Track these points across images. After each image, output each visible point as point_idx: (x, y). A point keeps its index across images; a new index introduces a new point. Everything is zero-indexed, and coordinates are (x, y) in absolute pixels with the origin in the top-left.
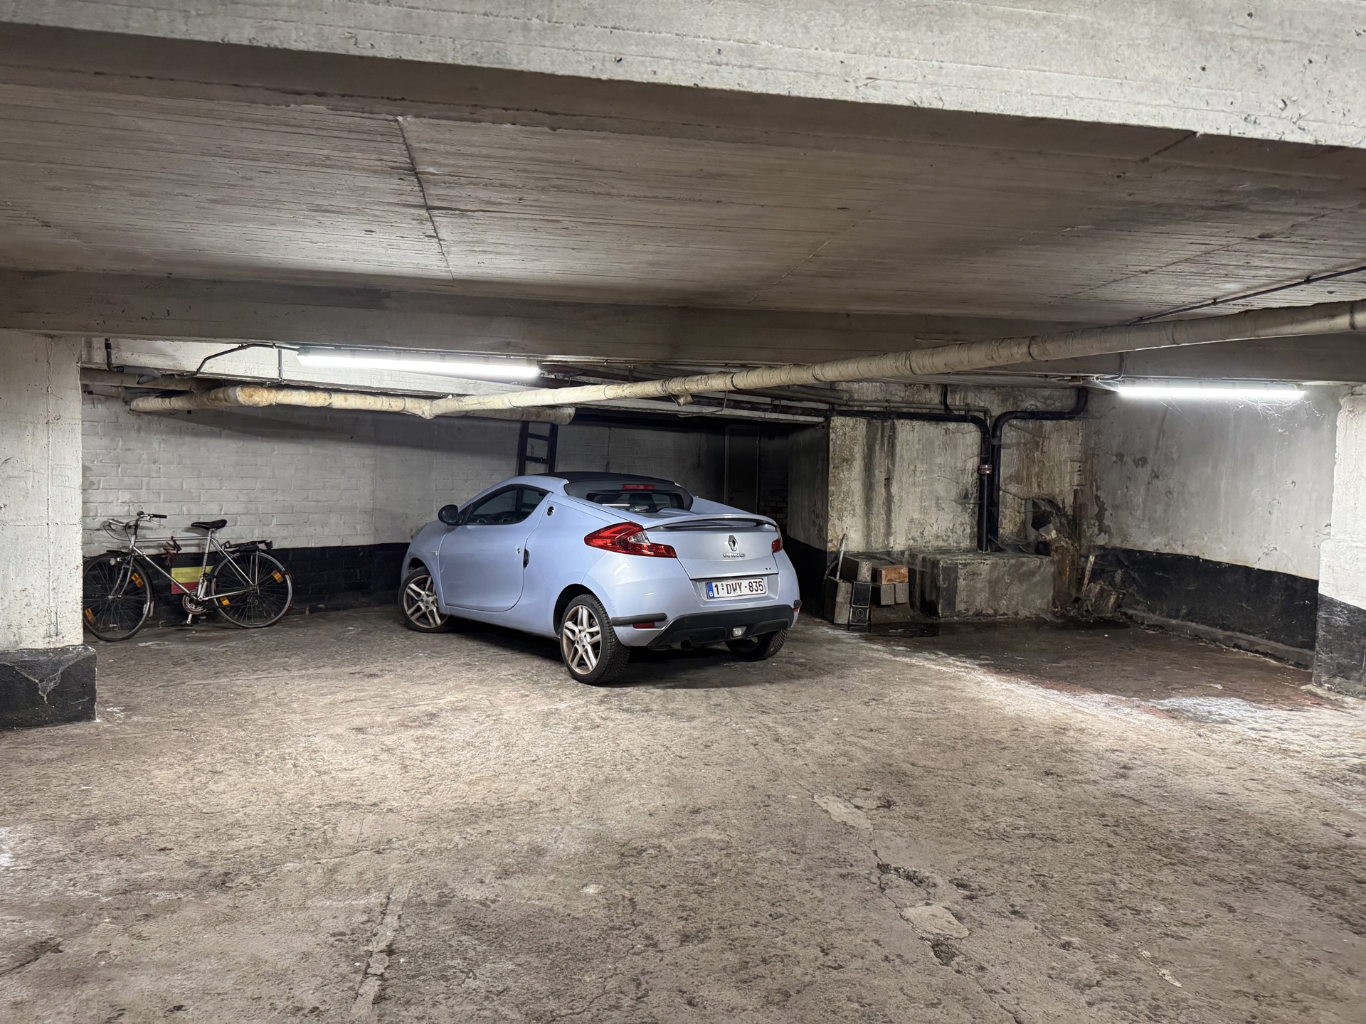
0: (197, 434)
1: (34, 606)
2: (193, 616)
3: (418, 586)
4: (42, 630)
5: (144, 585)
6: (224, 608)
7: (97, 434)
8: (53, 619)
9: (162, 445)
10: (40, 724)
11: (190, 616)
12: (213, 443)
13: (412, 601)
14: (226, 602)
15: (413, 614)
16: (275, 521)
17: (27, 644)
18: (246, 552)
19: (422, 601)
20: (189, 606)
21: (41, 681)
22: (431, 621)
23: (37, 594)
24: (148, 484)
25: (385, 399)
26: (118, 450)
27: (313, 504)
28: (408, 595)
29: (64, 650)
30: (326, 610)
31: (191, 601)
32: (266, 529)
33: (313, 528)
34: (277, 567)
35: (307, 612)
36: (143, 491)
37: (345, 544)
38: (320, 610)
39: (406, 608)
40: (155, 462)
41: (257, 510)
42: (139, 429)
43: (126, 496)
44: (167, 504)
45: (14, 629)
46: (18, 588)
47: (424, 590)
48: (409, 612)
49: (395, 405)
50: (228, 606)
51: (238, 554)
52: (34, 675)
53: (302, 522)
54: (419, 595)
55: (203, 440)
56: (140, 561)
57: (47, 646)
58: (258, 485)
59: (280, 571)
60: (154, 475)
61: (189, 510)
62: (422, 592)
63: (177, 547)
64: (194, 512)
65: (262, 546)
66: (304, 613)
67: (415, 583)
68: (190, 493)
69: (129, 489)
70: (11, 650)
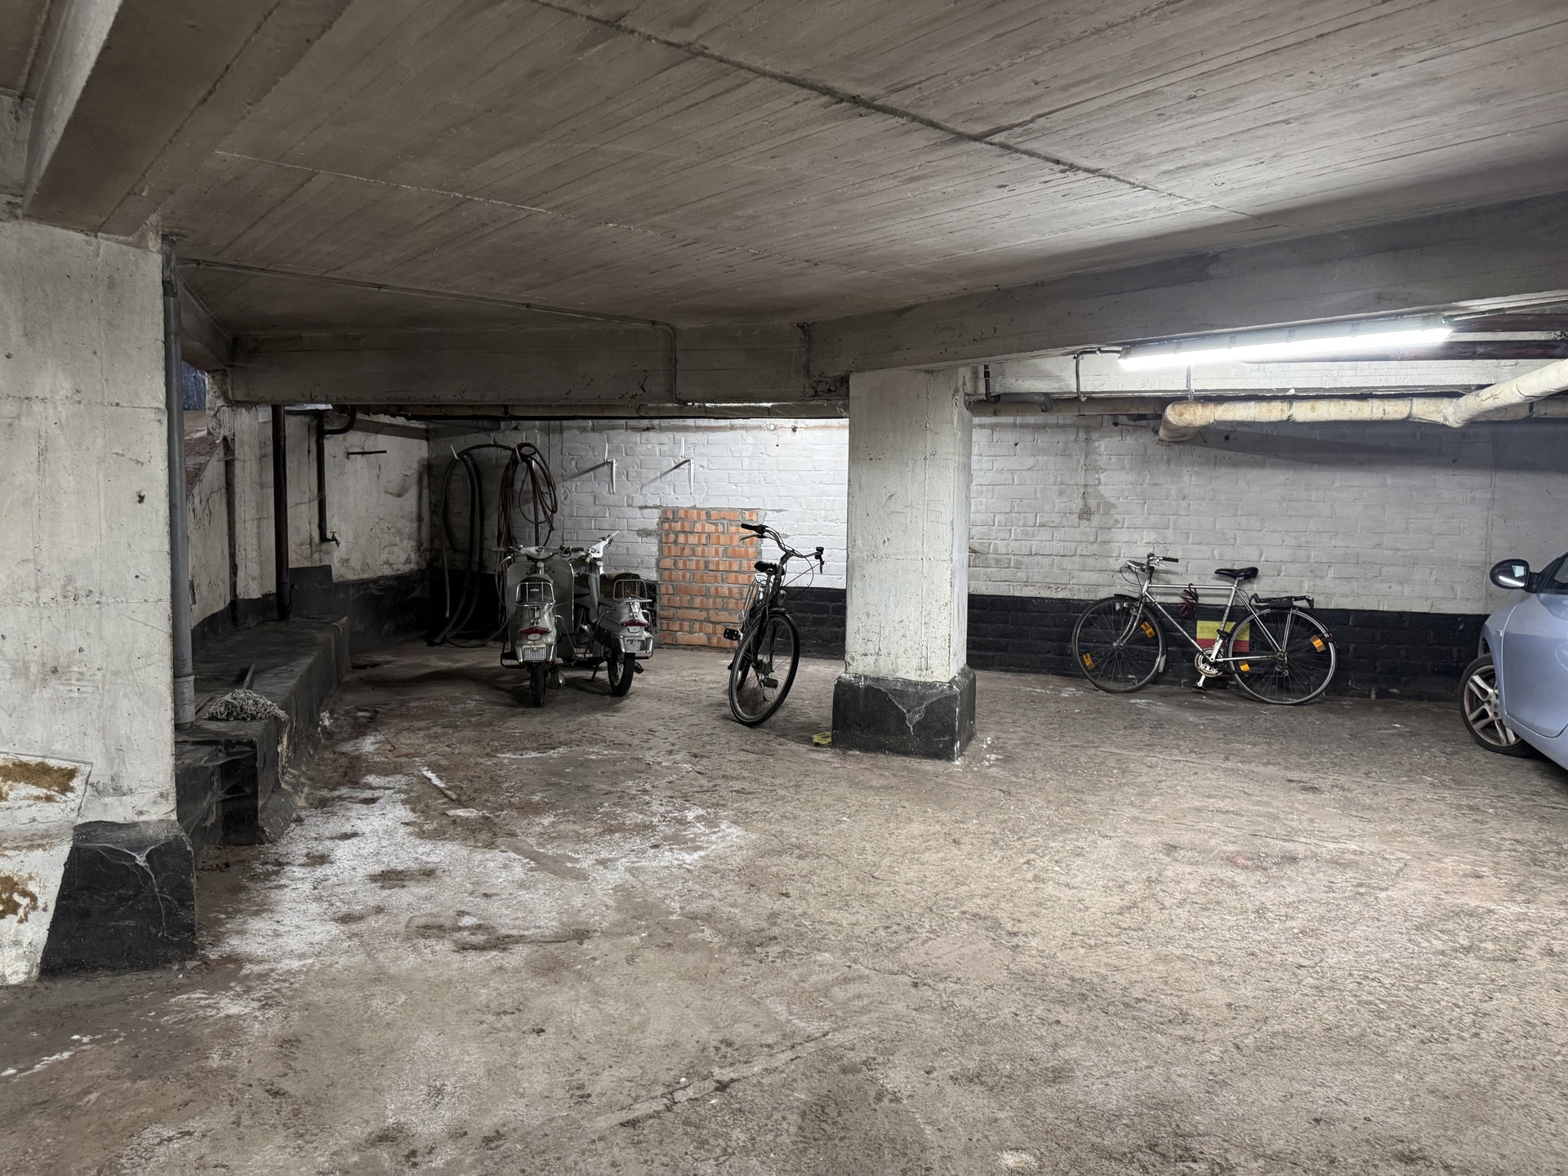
0: (1235, 464)
1: (909, 638)
2: (1206, 678)
3: (1485, 680)
4: (915, 662)
5: (1156, 637)
6: (1241, 674)
7: (1124, 468)
8: (924, 654)
9: (1194, 479)
10: (906, 753)
11: (1203, 678)
12: (1254, 474)
13: (1475, 702)
14: (1245, 668)
15: (1477, 720)
16: (1331, 573)
17: (902, 674)
18: (1278, 610)
19: (1489, 702)
20: (1202, 666)
21: (909, 711)
22: (1501, 735)
23: (911, 627)
24: (1175, 523)
25: (1376, 403)
26: (1145, 486)
27: (1389, 552)
28: (1471, 692)
29: (932, 685)
30: (1401, 697)
31: (1205, 661)
32: (1319, 582)
33: (1386, 585)
34: (1318, 632)
35: (1373, 696)
36: (1171, 531)
37: (1434, 611)
38: (1393, 696)
39: (1467, 709)
40: (1184, 498)
41: (1309, 557)
42: (1169, 461)
43: (1151, 536)
44: (1196, 547)
45: (892, 657)
46: (897, 619)
47: (1492, 687)
48: (1471, 717)
49: (1396, 410)
50: (1247, 672)
51: (1268, 611)
52: (903, 704)
53: (1370, 575)
54: (1485, 693)
55: (1242, 471)
56: (1150, 607)
57: (918, 679)
58: (1312, 526)
59: (1322, 637)
60: (1183, 512)
61: (1221, 555)
62: (1490, 691)
63: (1196, 596)
64: (1227, 557)
65: (1304, 604)
66: (1369, 697)
67: (1481, 675)
68: (1224, 534)
69: (1155, 528)
70: (890, 678)
